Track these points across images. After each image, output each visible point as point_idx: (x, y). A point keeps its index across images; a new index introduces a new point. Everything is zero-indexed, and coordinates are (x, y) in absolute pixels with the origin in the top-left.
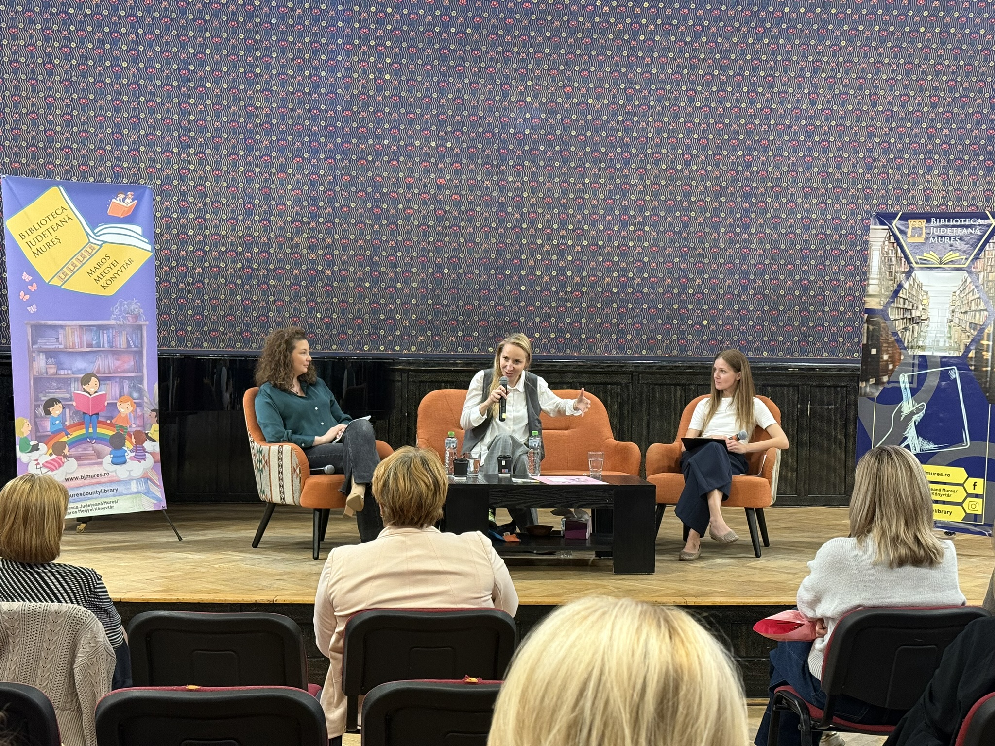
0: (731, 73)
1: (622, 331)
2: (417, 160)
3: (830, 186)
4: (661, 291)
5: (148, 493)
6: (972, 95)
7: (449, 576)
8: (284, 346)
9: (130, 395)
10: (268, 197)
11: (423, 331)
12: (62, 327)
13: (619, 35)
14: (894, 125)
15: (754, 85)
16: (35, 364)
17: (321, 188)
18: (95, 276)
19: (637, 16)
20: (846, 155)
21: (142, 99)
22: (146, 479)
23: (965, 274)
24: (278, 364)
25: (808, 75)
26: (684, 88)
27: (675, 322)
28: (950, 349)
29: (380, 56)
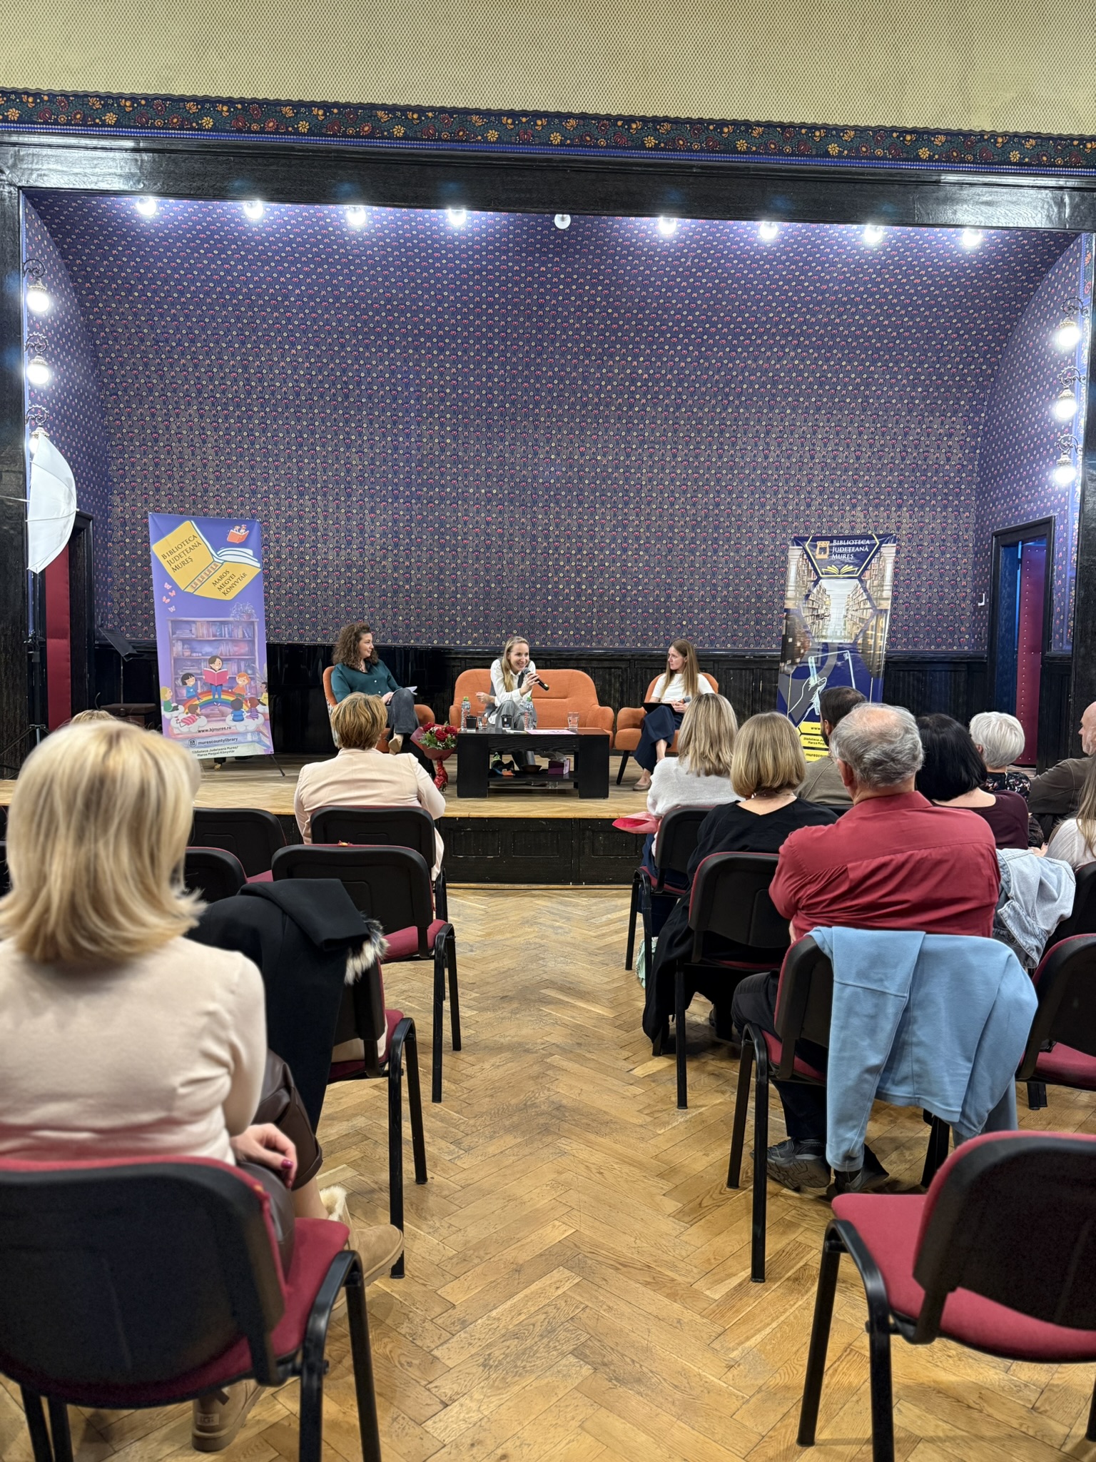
0: (704, 435)
1: (623, 629)
2: (471, 503)
3: (779, 520)
4: (651, 599)
5: (260, 742)
6: (887, 450)
7: (383, 784)
8: (353, 637)
9: (246, 672)
10: (362, 531)
11: (476, 630)
12: (194, 622)
13: (619, 407)
14: (827, 473)
15: (722, 444)
16: (175, 649)
17: (401, 525)
18: (218, 585)
19: (633, 392)
20: (791, 496)
21: (270, 459)
22: (259, 732)
23: (856, 581)
24: (349, 650)
25: (762, 435)
26: (669, 447)
27: (662, 622)
28: (845, 637)
29: (442, 425)
